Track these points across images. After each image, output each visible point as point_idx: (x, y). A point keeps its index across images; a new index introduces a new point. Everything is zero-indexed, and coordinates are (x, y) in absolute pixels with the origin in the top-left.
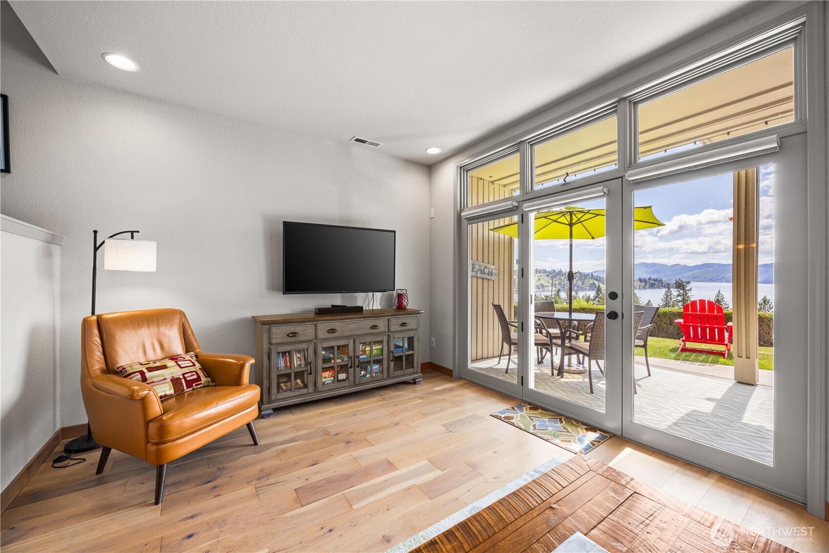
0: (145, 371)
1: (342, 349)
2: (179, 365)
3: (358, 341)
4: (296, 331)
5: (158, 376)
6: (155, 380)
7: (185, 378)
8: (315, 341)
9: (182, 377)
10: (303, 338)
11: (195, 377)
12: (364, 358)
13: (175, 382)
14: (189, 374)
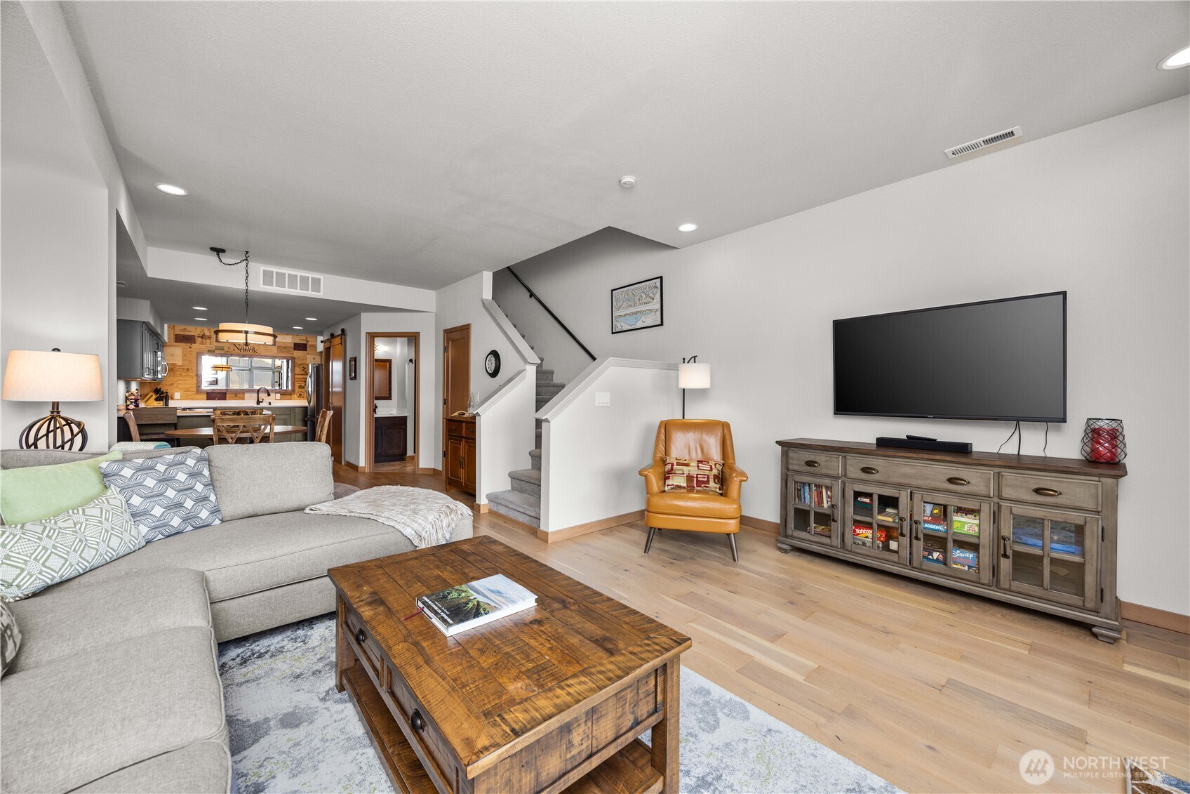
0: (675, 464)
1: (888, 502)
2: (698, 466)
3: (917, 497)
4: (817, 460)
5: (680, 470)
6: (677, 472)
7: (697, 478)
8: (843, 478)
9: (695, 476)
10: (825, 471)
11: (706, 479)
12: (939, 531)
13: (690, 478)
14: (702, 476)
